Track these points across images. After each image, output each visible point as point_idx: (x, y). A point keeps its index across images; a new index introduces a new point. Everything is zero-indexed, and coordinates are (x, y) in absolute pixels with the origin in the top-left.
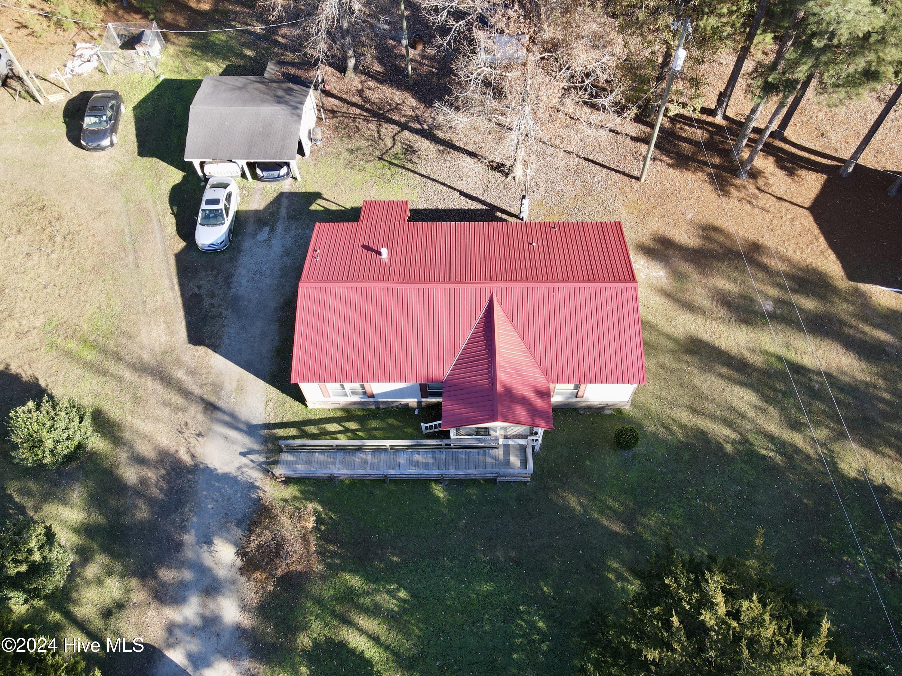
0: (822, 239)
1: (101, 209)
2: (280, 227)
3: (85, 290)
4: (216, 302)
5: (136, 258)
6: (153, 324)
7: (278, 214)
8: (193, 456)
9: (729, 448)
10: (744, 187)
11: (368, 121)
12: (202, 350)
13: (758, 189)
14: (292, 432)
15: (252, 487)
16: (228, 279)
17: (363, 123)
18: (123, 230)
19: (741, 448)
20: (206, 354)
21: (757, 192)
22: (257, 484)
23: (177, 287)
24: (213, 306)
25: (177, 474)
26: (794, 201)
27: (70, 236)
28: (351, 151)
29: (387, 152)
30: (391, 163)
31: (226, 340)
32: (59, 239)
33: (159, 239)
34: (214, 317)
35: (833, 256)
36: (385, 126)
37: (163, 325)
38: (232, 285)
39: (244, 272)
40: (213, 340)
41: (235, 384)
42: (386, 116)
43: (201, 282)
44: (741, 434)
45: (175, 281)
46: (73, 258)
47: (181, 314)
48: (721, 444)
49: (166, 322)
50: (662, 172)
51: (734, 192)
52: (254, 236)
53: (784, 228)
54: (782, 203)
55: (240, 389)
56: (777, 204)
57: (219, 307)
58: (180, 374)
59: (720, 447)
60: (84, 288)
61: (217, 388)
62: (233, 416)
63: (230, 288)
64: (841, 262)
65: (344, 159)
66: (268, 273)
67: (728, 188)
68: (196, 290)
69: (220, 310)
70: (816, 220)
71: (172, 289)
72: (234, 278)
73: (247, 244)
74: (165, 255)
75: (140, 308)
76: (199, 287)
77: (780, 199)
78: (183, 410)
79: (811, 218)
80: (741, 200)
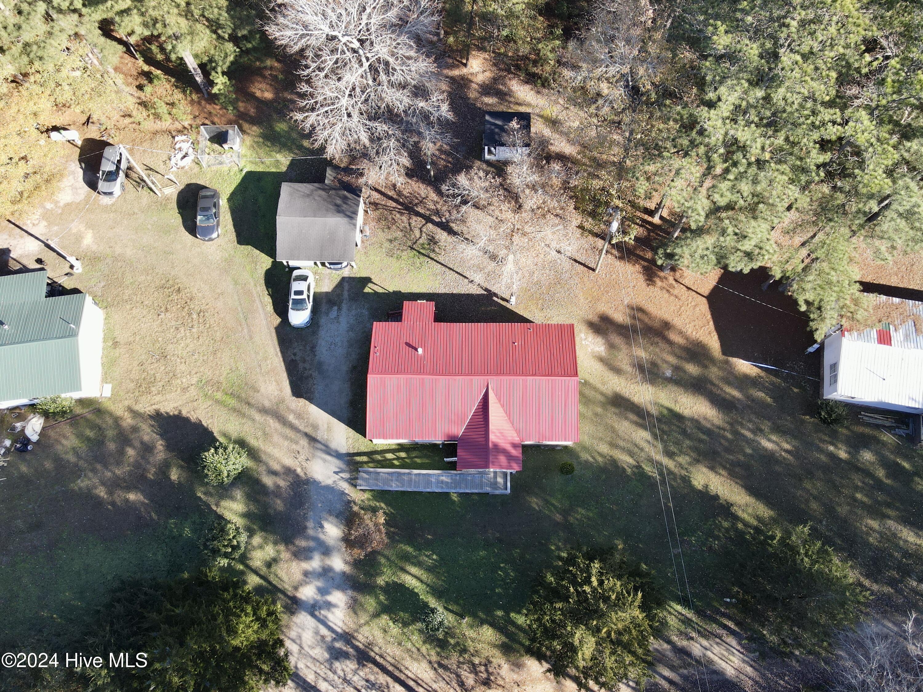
0: (711, 323)
1: (219, 291)
2: (344, 306)
3: (219, 356)
4: (307, 366)
5: (249, 331)
6: (268, 382)
7: (342, 296)
8: (305, 474)
9: (629, 471)
10: (666, 278)
11: (402, 214)
12: (302, 402)
13: (676, 280)
14: (365, 459)
15: (343, 493)
16: (313, 348)
17: (398, 215)
18: (236, 309)
19: (636, 471)
20: (305, 403)
21: (674, 282)
22: (346, 492)
23: (279, 354)
24: (305, 369)
25: (298, 486)
26: (699, 291)
27: (202, 314)
28: (391, 241)
29: (416, 242)
30: (419, 252)
31: (317, 395)
32: (195, 316)
33: (262, 316)
34: (307, 378)
35: (716, 337)
36: (414, 218)
37: (274, 383)
38: (317, 353)
39: (323, 343)
40: (309, 395)
41: (326, 426)
42: (415, 210)
43: (295, 351)
44: (638, 462)
45: (278, 350)
46: (207, 332)
47: (285, 375)
48: (625, 469)
49: (276, 381)
50: (611, 264)
51: (659, 283)
52: (327, 314)
53: (688, 313)
54: (690, 292)
55: (329, 429)
56: (686, 292)
57: (310, 369)
58: (291, 418)
59: (624, 470)
60: (219, 355)
61: (315, 427)
62: (327, 446)
63: (315, 356)
64: (720, 342)
65: (386, 248)
66: (339, 344)
67: (655, 279)
68: (293, 357)
69: (310, 372)
70: (710, 308)
71: (277, 355)
72: (317, 348)
73: (323, 321)
74: (269, 329)
75: (258, 370)
76: (295, 354)
77: (689, 288)
78: (297, 443)
79: (707, 306)
80: (662, 288)
